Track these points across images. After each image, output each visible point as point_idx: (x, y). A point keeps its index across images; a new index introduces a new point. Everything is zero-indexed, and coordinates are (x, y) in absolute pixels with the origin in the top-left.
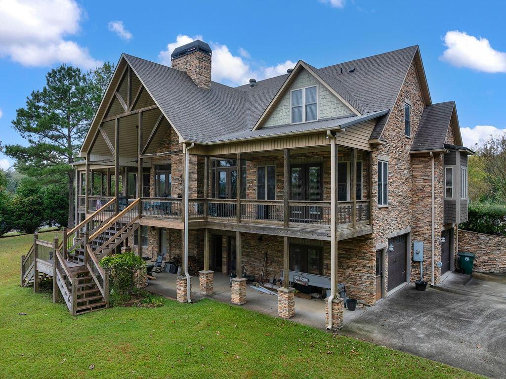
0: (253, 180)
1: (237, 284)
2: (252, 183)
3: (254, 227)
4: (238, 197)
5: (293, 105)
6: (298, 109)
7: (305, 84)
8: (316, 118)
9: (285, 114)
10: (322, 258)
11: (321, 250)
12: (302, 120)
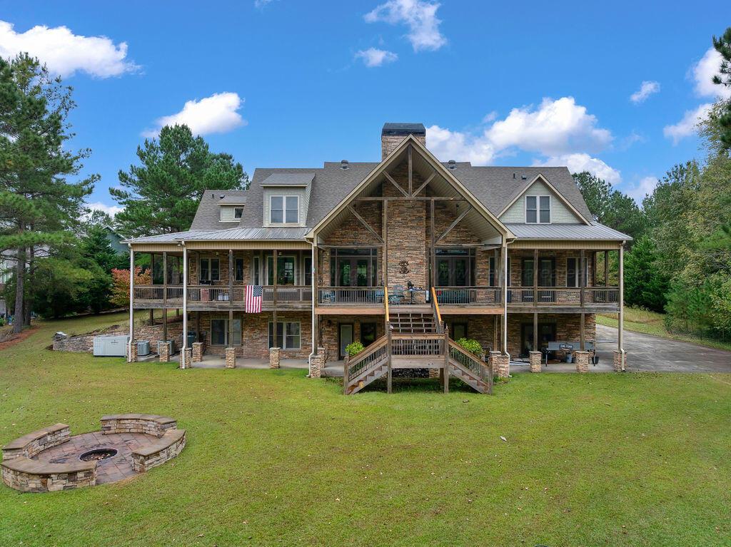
0: (485, 270)
1: (539, 357)
4: (535, 285)
5: (528, 207)
6: (533, 213)
7: (539, 192)
8: (549, 222)
9: (519, 213)
10: (554, 332)
11: (553, 326)
12: (536, 222)
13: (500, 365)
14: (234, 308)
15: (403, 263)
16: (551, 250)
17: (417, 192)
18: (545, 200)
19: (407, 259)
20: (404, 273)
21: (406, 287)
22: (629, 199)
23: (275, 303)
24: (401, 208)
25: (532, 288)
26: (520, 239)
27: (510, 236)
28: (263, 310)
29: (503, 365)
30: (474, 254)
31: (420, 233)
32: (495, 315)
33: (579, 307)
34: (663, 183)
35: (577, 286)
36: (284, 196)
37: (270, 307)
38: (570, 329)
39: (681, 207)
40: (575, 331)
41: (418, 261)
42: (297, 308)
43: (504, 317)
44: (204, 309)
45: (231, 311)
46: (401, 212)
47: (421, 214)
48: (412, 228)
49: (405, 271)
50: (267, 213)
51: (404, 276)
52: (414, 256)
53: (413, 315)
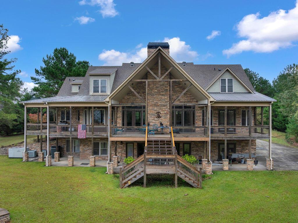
0: (200, 116)
1: (227, 162)
2: (199, 117)
3: (235, 137)
4: (226, 125)
5: (221, 85)
6: (224, 87)
7: (227, 77)
8: (232, 92)
9: (217, 88)
10: (235, 147)
11: (235, 144)
12: (226, 92)
13: (207, 168)
14: (72, 136)
15: (158, 113)
16: (234, 107)
17: (163, 77)
18: (230, 81)
19: (160, 111)
20: (159, 118)
21: (160, 125)
22: (267, 81)
23: (93, 133)
24: (157, 85)
25: (224, 127)
26: (217, 101)
27: (212, 99)
28: (86, 137)
29: (208, 168)
30: (194, 108)
31: (167, 98)
32: (204, 141)
33: (248, 136)
34: (282, 73)
35: (247, 125)
36: (100, 79)
37: (90, 135)
38: (243, 146)
39: (293, 83)
40: (246, 147)
41: (166, 112)
42: (104, 136)
43: (209, 142)
44: (57, 137)
45: (71, 137)
46: (157, 87)
47: (167, 88)
48: (163, 95)
49: (159, 117)
50: (91, 88)
51: (159, 120)
52: (164, 109)
53: (161, 141)
